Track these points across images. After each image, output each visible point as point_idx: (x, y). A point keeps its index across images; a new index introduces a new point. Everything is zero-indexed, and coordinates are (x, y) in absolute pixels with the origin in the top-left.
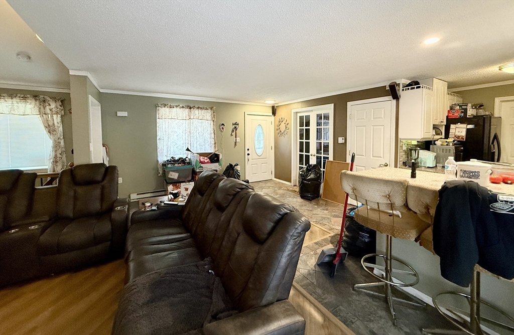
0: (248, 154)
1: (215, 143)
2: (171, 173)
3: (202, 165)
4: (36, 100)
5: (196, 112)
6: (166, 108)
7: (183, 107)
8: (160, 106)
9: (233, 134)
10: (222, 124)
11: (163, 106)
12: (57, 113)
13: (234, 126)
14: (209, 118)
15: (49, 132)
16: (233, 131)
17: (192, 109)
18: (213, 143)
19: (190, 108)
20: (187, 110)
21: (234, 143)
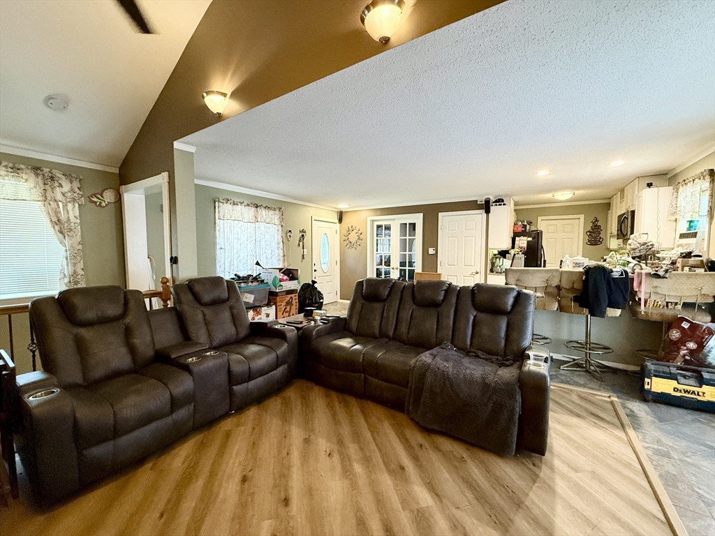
0: (315, 271)
1: (284, 256)
2: (246, 295)
3: (282, 283)
4: (37, 175)
5: (263, 213)
6: (228, 204)
7: (248, 205)
8: (221, 200)
9: (301, 244)
10: (290, 231)
11: (224, 201)
12: (74, 200)
13: (301, 234)
14: (277, 222)
15: (61, 232)
16: (300, 241)
17: (259, 208)
18: (282, 255)
19: (257, 207)
20: (253, 209)
21: (301, 256)
